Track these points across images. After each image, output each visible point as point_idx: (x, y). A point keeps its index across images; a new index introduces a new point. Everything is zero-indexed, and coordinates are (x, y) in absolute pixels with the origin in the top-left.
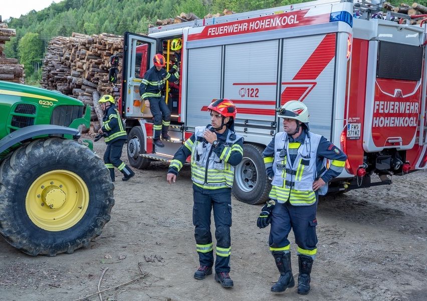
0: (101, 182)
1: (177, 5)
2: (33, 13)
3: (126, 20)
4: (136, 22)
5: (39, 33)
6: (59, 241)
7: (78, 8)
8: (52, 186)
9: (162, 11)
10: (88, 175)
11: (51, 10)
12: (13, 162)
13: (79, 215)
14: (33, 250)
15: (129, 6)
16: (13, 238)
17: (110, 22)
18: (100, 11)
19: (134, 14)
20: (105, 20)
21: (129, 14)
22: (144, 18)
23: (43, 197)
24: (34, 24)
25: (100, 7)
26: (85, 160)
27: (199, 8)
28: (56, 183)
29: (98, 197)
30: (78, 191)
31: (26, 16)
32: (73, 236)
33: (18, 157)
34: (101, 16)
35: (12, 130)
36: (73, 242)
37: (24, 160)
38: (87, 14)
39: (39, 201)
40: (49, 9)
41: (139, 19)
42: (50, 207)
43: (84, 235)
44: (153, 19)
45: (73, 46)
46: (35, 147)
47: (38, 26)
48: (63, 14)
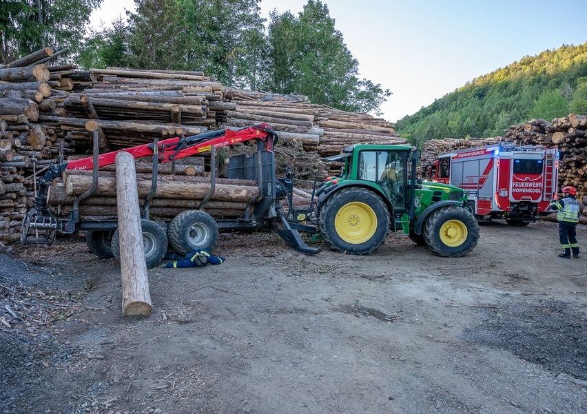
0: (473, 226)
1: (535, 100)
2: (407, 117)
3: (486, 115)
4: (495, 116)
5: (412, 133)
6: (453, 251)
7: (443, 109)
8: (450, 227)
9: (521, 103)
10: (467, 223)
11: (421, 114)
12: (435, 215)
13: (463, 241)
14: (442, 254)
15: (489, 102)
16: (434, 247)
17: (471, 119)
18: (463, 110)
19: (494, 109)
20: (467, 118)
21: (489, 109)
22: (503, 112)
23: (446, 232)
24: (407, 127)
25: (463, 107)
26: (466, 216)
27: (557, 100)
28: (452, 226)
29: (472, 233)
30: (462, 230)
31: (401, 121)
32: (460, 249)
33: (437, 214)
34: (463, 114)
35: (432, 203)
36: (460, 252)
37: (440, 215)
38: (451, 114)
39: (444, 233)
40: (419, 113)
41: (498, 113)
42: (449, 237)
43: (465, 250)
44: (512, 112)
45: (445, 148)
46: (444, 210)
47: (411, 128)
48: (431, 116)
